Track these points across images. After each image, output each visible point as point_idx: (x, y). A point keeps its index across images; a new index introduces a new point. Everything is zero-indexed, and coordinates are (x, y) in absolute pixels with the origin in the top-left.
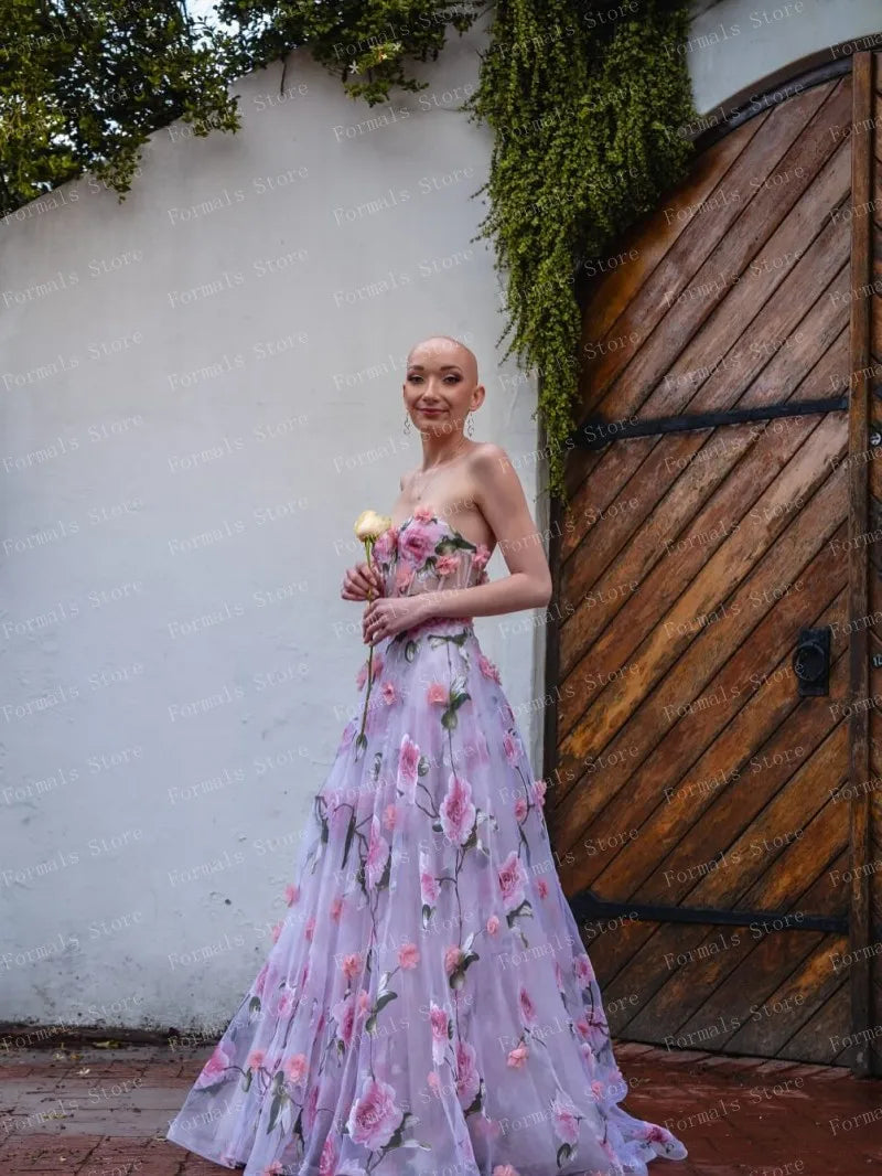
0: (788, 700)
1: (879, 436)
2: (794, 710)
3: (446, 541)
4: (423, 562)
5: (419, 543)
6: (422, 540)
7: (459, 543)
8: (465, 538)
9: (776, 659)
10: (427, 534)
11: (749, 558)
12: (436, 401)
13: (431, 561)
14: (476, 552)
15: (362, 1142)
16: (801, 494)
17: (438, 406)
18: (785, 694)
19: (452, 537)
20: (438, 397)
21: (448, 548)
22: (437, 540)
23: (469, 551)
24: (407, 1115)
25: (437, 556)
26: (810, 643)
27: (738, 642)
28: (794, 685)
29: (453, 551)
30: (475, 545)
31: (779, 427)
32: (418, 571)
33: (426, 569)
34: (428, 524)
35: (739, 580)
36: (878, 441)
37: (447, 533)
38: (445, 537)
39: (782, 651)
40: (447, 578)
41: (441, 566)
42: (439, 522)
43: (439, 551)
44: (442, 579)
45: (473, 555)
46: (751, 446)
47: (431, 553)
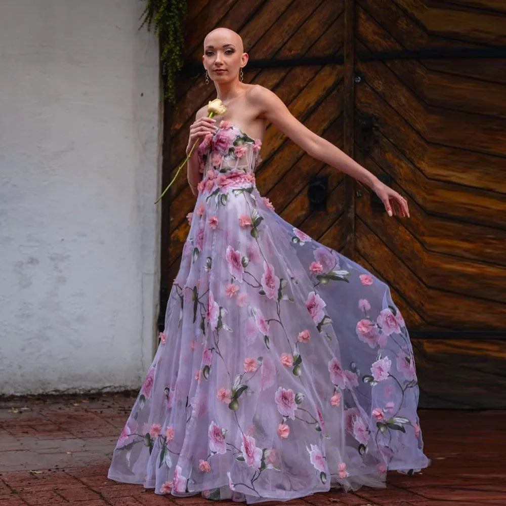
0: (304, 212)
1: (359, 78)
2: (306, 218)
3: (239, 138)
4: (227, 151)
5: (224, 141)
6: (226, 139)
7: (245, 139)
8: (249, 136)
9: (297, 191)
10: (228, 135)
11: (281, 138)
12: (222, 64)
13: (231, 150)
14: (254, 143)
15: (251, 465)
16: (311, 105)
17: (222, 68)
18: (302, 209)
19: (242, 136)
20: (223, 62)
21: (240, 142)
22: (233, 138)
23: (251, 143)
24: (264, 450)
25: (235, 147)
26: (318, 183)
27: (275, 182)
28: (307, 205)
29: (243, 144)
30: (254, 139)
31: (298, 70)
32: (225, 156)
33: (229, 155)
34: (227, 130)
35: (276, 149)
36: (359, 81)
37: (238, 134)
38: (239, 136)
39: (301, 187)
40: (240, 158)
41: (237, 152)
42: (234, 128)
43: (235, 144)
44: (238, 159)
45: (253, 145)
46: (283, 80)
47: (231, 146)
